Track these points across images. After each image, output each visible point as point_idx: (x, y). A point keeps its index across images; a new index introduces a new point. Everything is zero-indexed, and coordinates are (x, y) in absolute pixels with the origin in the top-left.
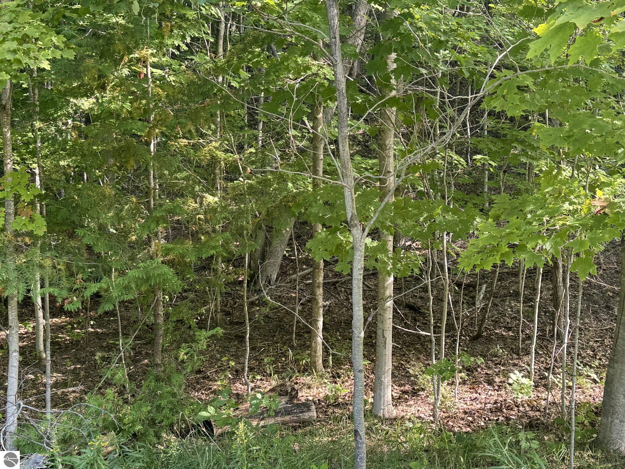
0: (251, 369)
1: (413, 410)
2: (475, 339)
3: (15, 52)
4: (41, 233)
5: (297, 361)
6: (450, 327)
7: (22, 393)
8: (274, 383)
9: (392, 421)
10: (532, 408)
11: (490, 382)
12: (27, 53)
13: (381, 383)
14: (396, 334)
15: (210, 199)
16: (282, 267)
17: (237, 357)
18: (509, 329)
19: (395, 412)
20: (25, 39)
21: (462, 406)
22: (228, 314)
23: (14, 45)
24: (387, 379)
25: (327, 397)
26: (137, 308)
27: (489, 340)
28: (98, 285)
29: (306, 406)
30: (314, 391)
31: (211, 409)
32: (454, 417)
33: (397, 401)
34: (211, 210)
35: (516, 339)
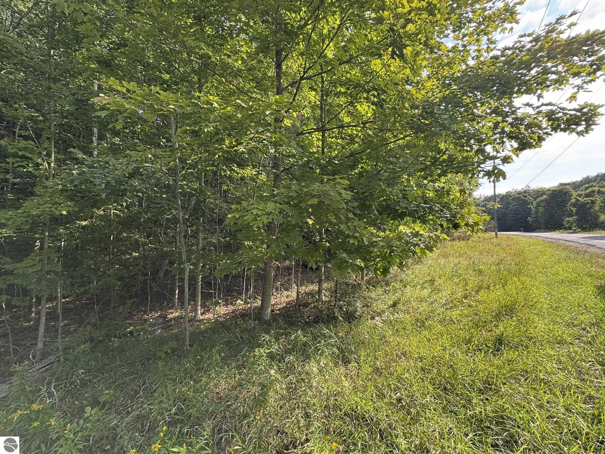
0: (150, 310)
1: (207, 316)
2: (228, 291)
3: (50, 208)
4: (59, 271)
5: (168, 305)
6: (219, 289)
7: (47, 330)
8: (159, 313)
9: (200, 321)
10: (243, 310)
11: (232, 304)
12: (56, 208)
13: (197, 309)
14: (202, 293)
15: (135, 254)
16: (165, 273)
17: (146, 306)
18: (238, 287)
19: (201, 318)
20: (56, 203)
21: (222, 312)
22: (143, 291)
23: (50, 205)
24: (199, 308)
25: (178, 316)
26: (94, 303)
27: (232, 291)
28: (84, 288)
29: (170, 320)
30: (174, 314)
31: (132, 328)
32: (220, 317)
33: (202, 314)
34: (135, 258)
35: (240, 290)
